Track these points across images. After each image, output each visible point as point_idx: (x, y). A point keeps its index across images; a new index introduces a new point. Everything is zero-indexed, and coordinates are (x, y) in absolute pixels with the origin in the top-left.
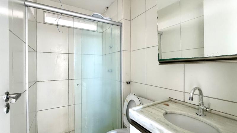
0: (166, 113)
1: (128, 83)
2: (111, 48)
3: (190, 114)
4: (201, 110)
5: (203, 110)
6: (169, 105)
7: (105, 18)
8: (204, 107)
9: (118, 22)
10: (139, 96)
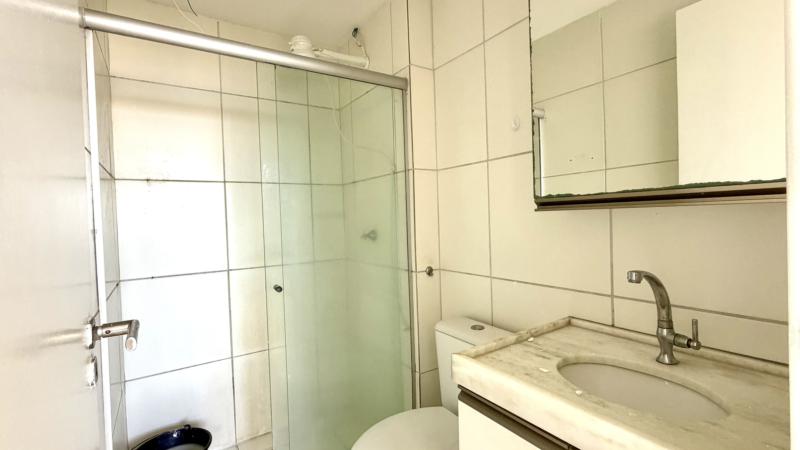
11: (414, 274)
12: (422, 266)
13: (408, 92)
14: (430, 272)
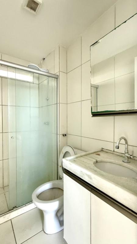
0: (97, 162)
1: (65, 135)
2: (47, 100)
3: (117, 162)
4: (126, 157)
5: (128, 157)
6: (100, 155)
7: (41, 69)
8: (129, 154)
9: (54, 75)
10: (74, 148)
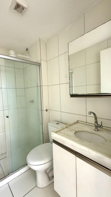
11: (43, 111)
12: (45, 109)
13: (41, 66)
14: (47, 110)
